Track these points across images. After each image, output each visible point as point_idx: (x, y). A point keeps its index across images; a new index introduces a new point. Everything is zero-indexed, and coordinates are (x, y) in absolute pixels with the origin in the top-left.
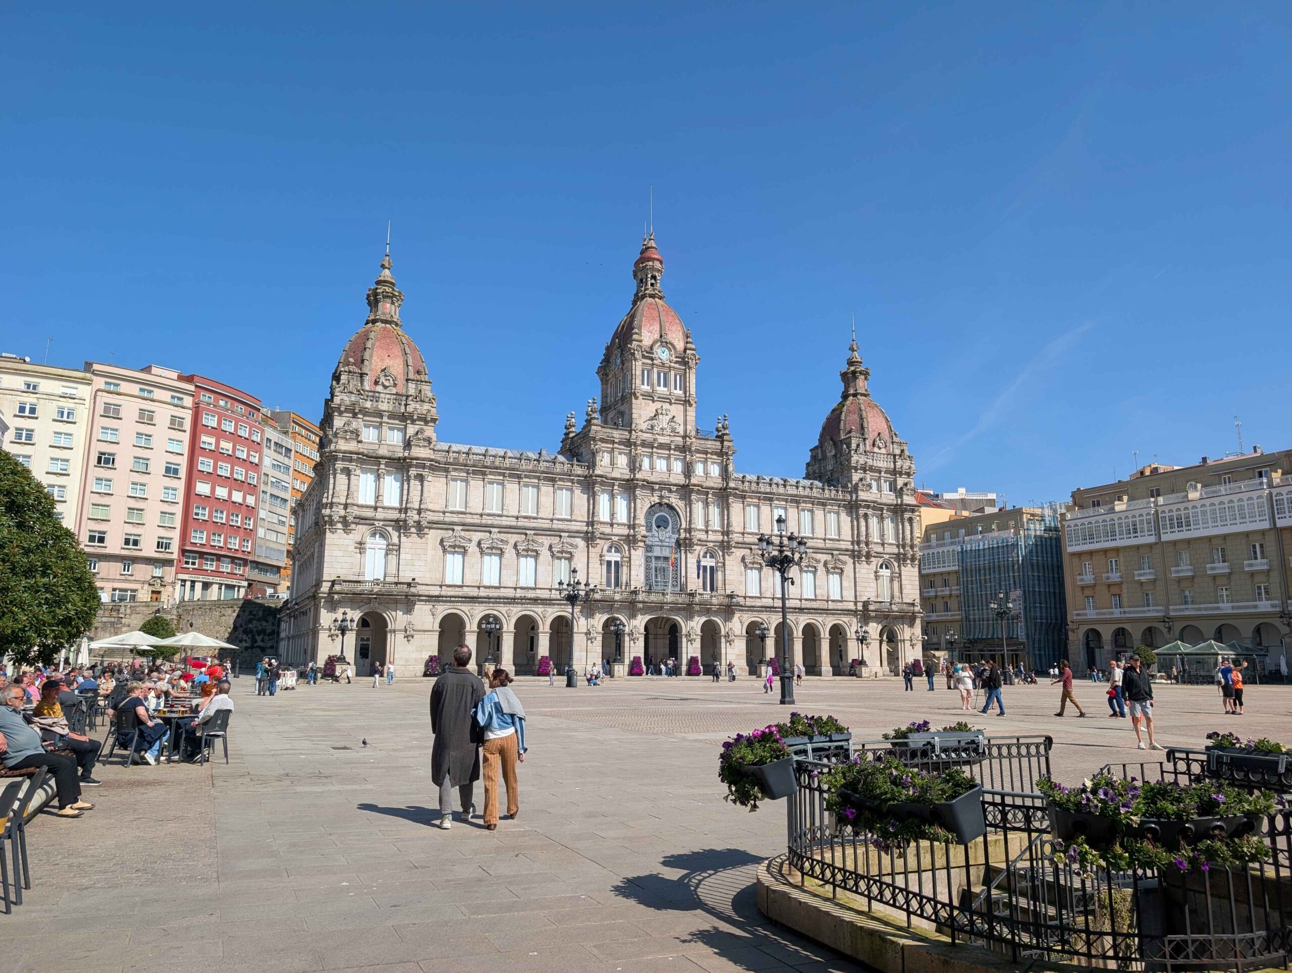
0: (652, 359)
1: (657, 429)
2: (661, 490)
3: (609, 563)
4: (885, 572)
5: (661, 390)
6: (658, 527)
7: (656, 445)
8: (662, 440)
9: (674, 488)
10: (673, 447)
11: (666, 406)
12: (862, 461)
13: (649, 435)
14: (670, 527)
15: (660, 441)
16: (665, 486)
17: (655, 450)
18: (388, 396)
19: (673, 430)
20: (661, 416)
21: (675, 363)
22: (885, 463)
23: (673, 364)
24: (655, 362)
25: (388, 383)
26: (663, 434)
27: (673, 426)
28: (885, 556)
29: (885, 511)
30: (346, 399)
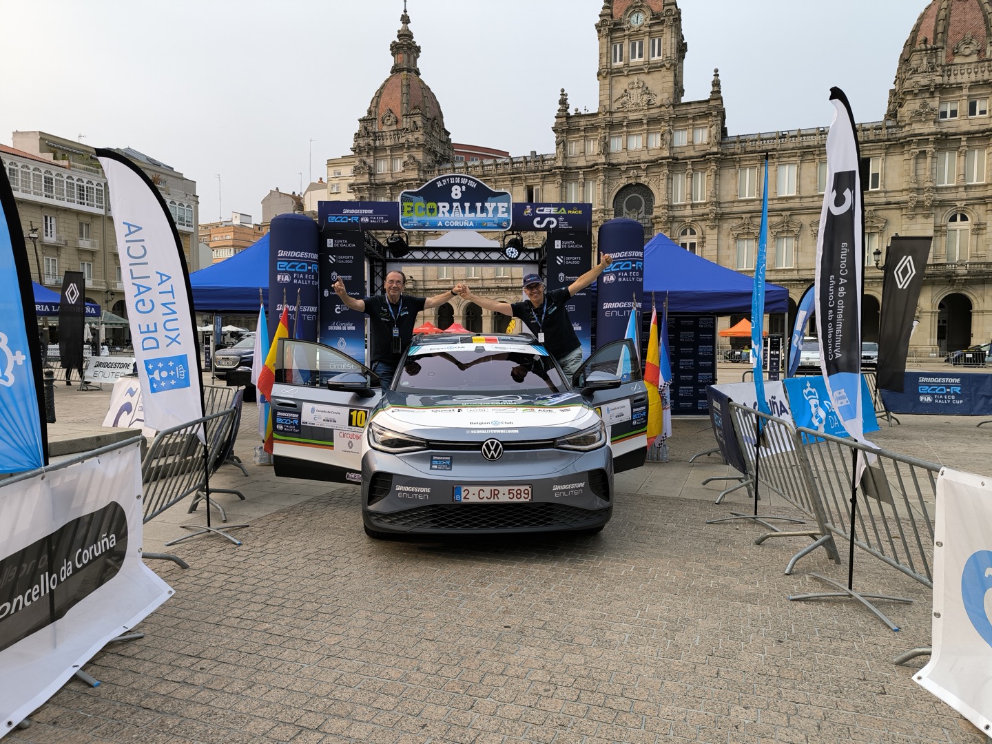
0: (623, 30)
1: (629, 106)
2: (627, 170)
4: (959, 224)
5: (638, 60)
6: (629, 208)
7: (625, 124)
8: (633, 116)
9: (643, 165)
10: (645, 121)
11: (643, 77)
12: (924, 82)
13: (620, 115)
14: (643, 208)
15: (631, 118)
16: (634, 165)
17: (625, 129)
18: (392, 133)
19: (648, 103)
20: (632, 92)
21: (651, 26)
22: (973, 75)
23: (648, 29)
24: (627, 32)
25: (389, 123)
26: (636, 111)
27: (646, 97)
28: (958, 204)
29: (963, 144)
30: (362, 142)
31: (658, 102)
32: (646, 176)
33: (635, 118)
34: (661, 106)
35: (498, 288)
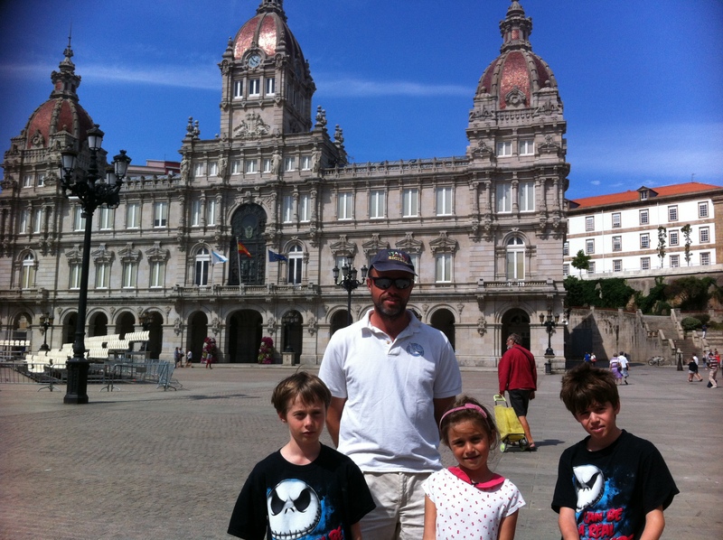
0: (242, 70)
1: (246, 135)
2: (243, 191)
3: (199, 263)
4: (515, 248)
5: (254, 95)
6: (245, 226)
7: (242, 150)
8: (249, 144)
9: (256, 188)
10: (259, 149)
11: (258, 111)
12: (482, 124)
13: (238, 142)
14: (257, 226)
15: (247, 145)
17: (242, 155)
18: (38, 152)
19: (262, 133)
20: (248, 122)
21: (265, 67)
22: (520, 120)
23: (262, 70)
24: (245, 72)
25: (37, 142)
26: (252, 139)
27: (260, 128)
28: (513, 229)
29: (515, 177)
30: (11, 160)
31: (270, 132)
32: (260, 197)
33: (250, 145)
34: (273, 136)
35: (124, 299)
